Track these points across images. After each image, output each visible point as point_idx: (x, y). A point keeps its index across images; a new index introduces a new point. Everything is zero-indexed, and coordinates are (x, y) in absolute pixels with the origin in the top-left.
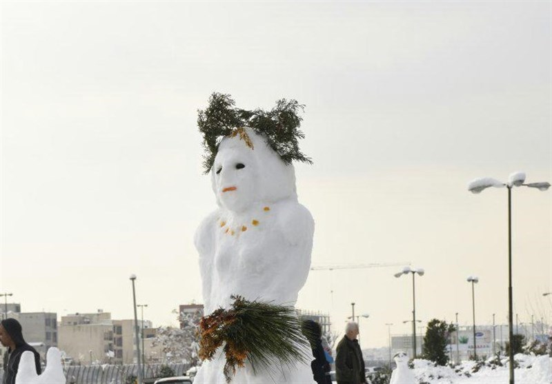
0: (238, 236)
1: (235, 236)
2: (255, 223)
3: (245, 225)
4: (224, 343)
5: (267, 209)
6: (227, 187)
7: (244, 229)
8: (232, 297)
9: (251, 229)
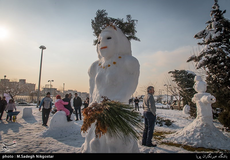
0: (106, 68)
1: (105, 69)
2: (114, 63)
3: (109, 64)
4: (96, 121)
5: (120, 57)
6: (103, 47)
7: (109, 66)
8: (102, 97)
9: (112, 66)
